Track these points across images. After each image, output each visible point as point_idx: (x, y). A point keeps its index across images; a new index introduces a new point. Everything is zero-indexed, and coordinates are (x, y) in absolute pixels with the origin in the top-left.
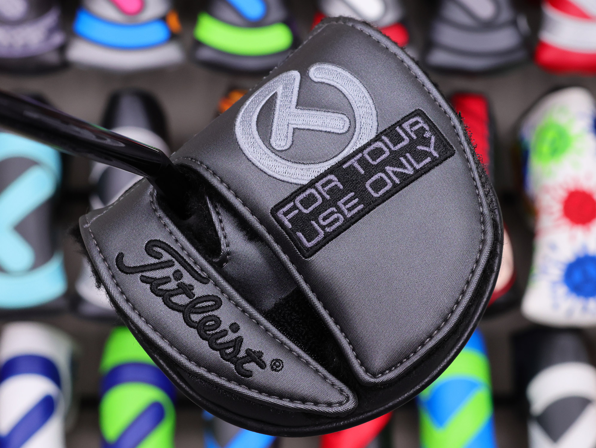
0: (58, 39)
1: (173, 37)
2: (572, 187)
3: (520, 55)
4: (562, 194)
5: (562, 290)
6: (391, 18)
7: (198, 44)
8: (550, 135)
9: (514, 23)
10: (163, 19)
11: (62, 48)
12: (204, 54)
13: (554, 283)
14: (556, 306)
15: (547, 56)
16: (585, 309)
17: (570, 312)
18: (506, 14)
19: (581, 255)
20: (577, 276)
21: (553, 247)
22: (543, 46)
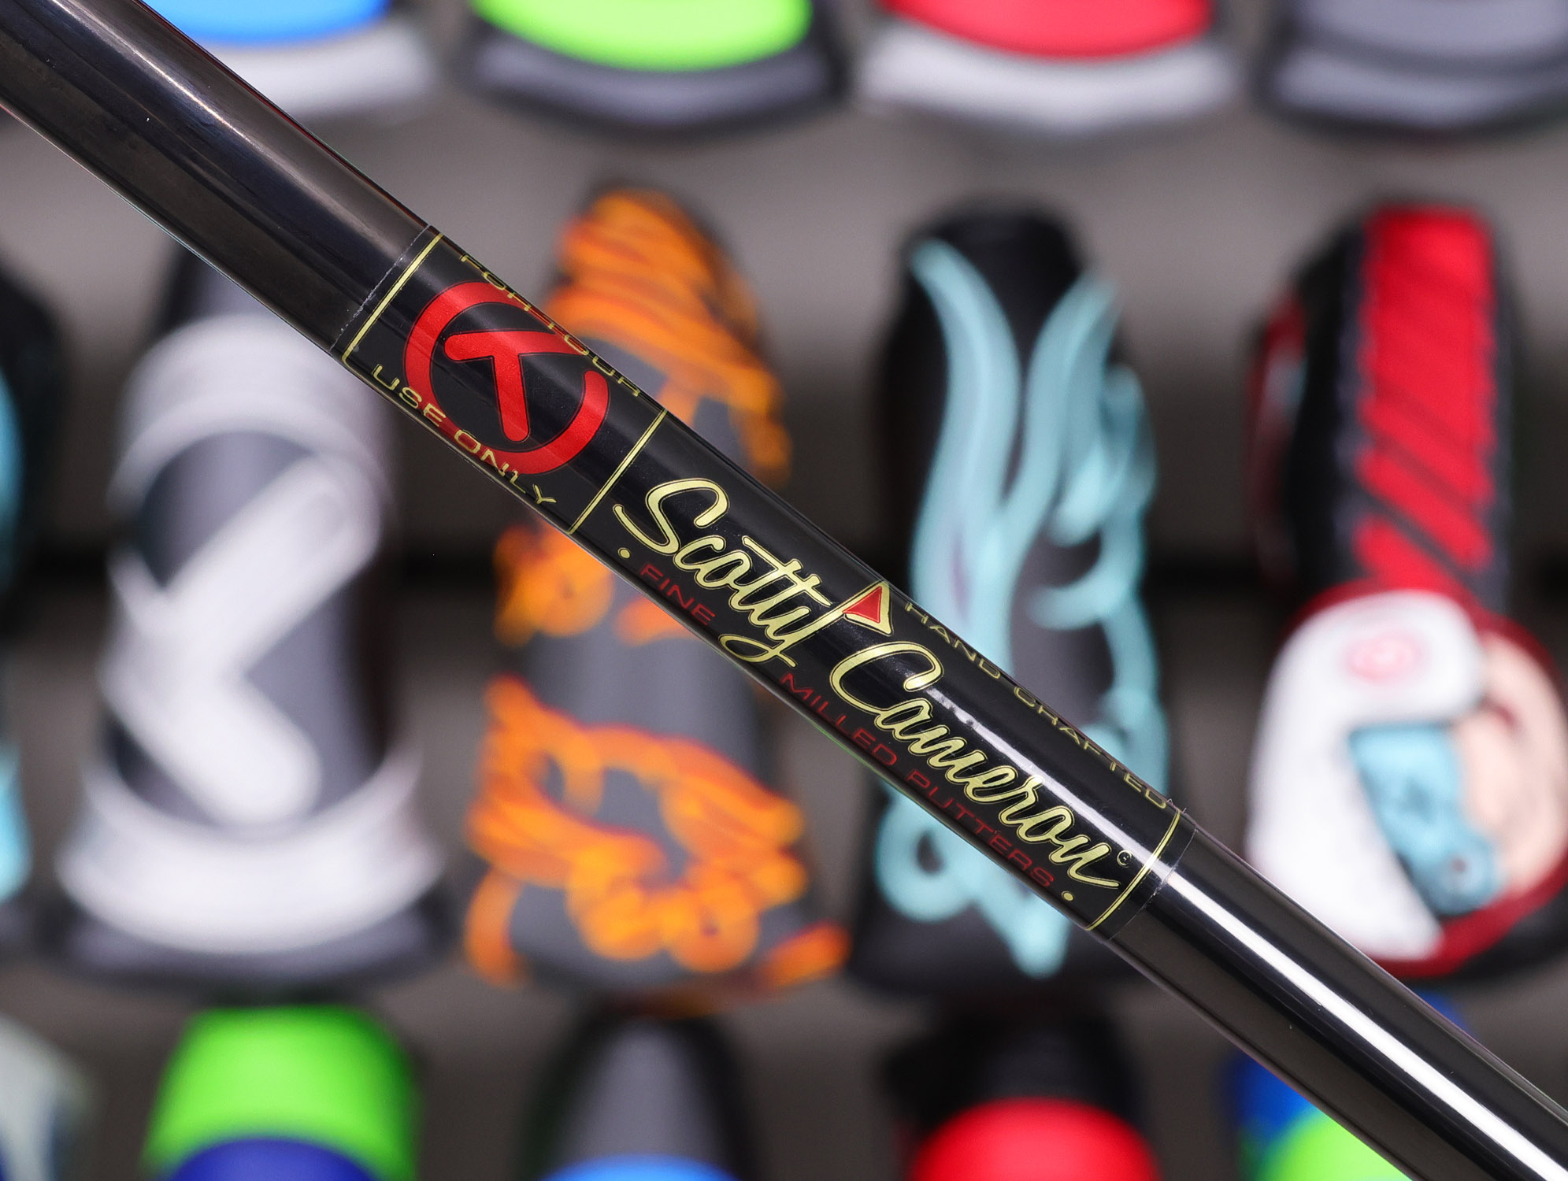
7: (486, 31)
12: (506, 65)
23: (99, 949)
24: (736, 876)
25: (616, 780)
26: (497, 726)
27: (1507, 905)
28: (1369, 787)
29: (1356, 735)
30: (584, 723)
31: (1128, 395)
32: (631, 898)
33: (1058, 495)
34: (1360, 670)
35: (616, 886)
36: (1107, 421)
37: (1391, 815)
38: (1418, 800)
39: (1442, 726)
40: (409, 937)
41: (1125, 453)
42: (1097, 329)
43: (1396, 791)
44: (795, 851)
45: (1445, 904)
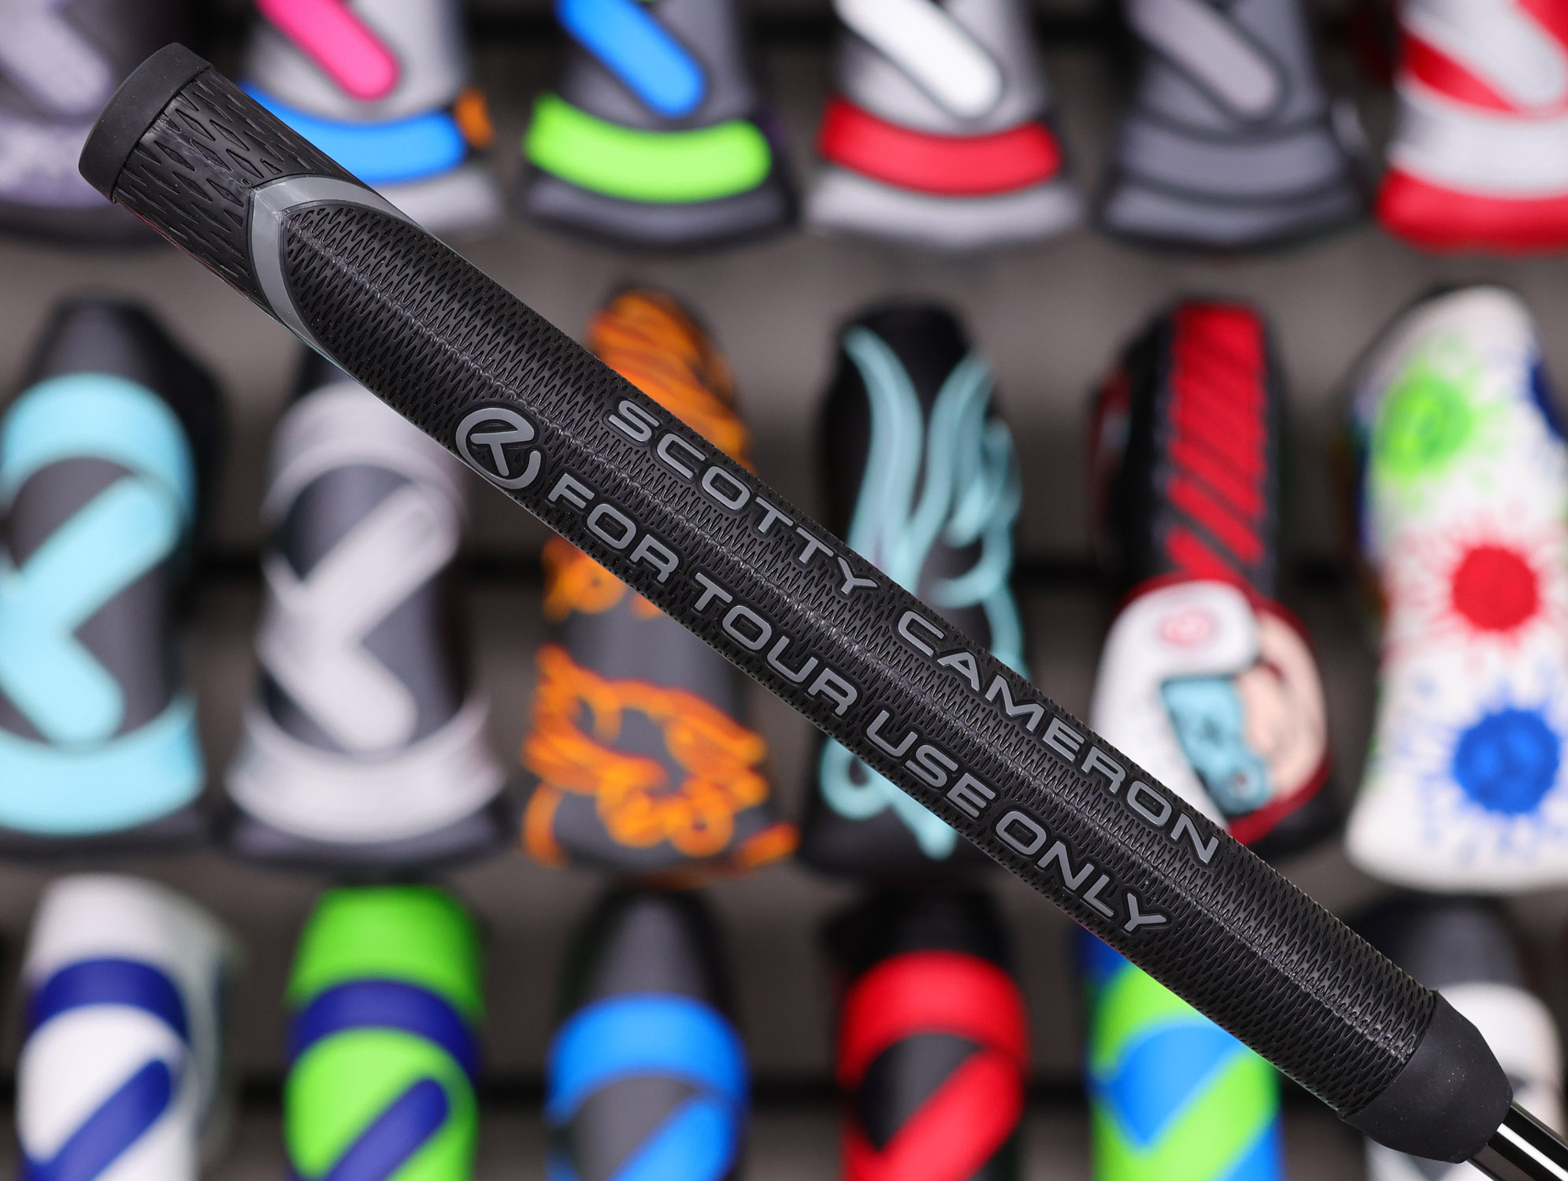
1: (472, 155)
2: (1474, 536)
3: (1337, 204)
4: (1448, 556)
5: (1449, 795)
6: (1014, 109)
7: (535, 174)
8: (1420, 409)
9: (1324, 123)
10: (447, 111)
12: (550, 199)
13: (1428, 778)
14: (1431, 837)
15: (1409, 207)
16: (1505, 844)
17: (1468, 852)
18: (1304, 102)
19: (1497, 707)
20: (1487, 762)
21: (1426, 688)
22: (1399, 181)
23: (255, 841)
24: (721, 788)
25: (631, 717)
26: (545, 679)
27: (1276, 807)
28: (1175, 721)
29: (1166, 684)
30: (607, 677)
31: (1001, 439)
32: (642, 805)
33: (951, 513)
34: (1169, 637)
35: (631, 793)
36: (986, 457)
37: (1193, 742)
38: (1212, 732)
39: (1228, 678)
40: (481, 832)
41: (999, 479)
42: (979, 390)
43: (1195, 725)
44: (759, 769)
45: (1231, 806)
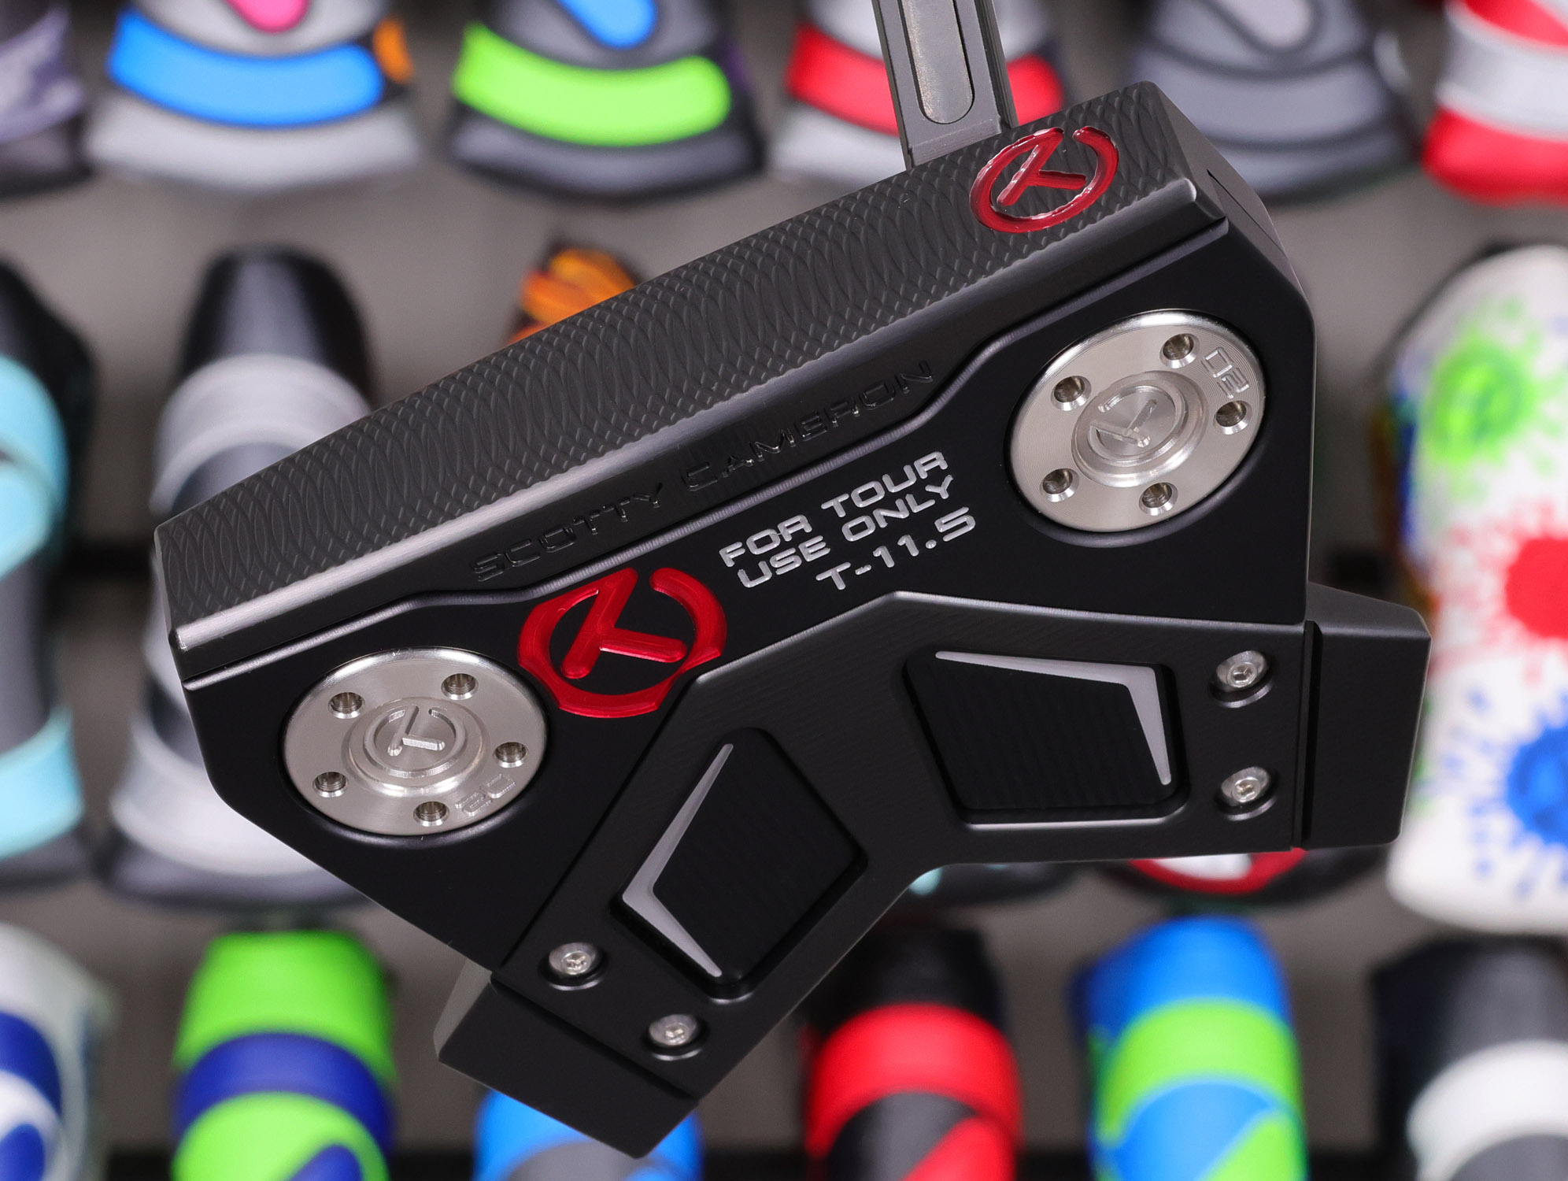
0: (62, 99)
1: (391, 94)
2: (1532, 525)
4: (1504, 549)
5: (1502, 824)
6: (1009, 41)
7: (463, 114)
8: (1473, 381)
9: (1364, 57)
10: (364, 42)
11: (75, 127)
12: (481, 144)
13: (1480, 806)
14: (1483, 868)
15: (1458, 154)
18: (1340, 34)
20: (1547, 785)
21: (1479, 701)
22: (1448, 121)
